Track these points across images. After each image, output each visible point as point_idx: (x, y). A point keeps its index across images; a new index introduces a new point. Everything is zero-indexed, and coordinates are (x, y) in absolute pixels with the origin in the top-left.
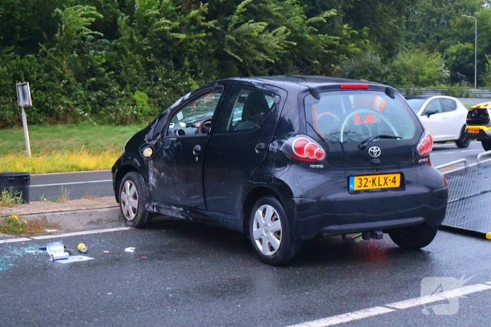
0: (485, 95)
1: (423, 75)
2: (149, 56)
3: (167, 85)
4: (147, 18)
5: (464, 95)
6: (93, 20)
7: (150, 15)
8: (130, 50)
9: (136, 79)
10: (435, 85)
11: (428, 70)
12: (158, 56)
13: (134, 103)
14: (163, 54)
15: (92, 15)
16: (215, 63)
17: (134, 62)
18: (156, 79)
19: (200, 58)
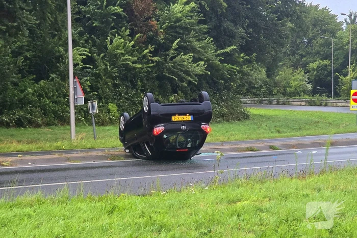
0: (340, 104)
1: (290, 87)
2: (116, 79)
3: (127, 99)
4: (116, 55)
5: (324, 104)
6: (84, 57)
7: (118, 53)
8: (104, 76)
9: (109, 95)
10: (300, 96)
11: (294, 84)
12: (122, 80)
13: (109, 111)
14: (124, 78)
15: (84, 55)
16: (157, 83)
17: (106, 83)
18: (120, 95)
19: (147, 80)
